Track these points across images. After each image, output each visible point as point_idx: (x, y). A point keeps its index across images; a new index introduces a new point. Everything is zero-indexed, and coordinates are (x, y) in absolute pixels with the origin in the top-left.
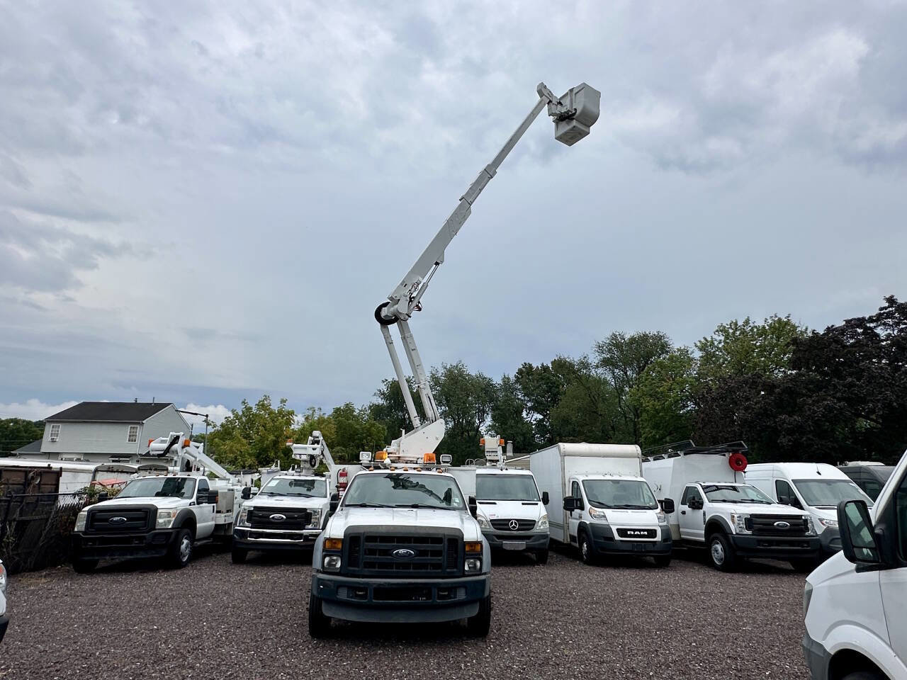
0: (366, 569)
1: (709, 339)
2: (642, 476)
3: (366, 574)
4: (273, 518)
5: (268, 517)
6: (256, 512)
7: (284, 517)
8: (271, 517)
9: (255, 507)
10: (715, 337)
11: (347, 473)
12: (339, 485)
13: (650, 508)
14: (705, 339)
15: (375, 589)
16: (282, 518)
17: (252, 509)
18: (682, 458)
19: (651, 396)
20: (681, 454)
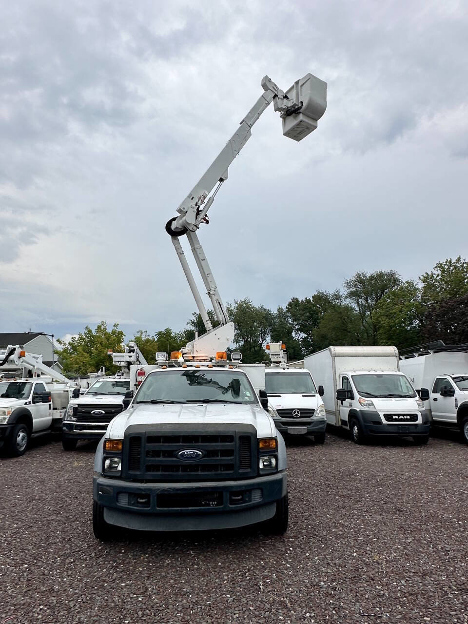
0: (148, 473)
1: (430, 274)
2: (399, 371)
3: (148, 478)
4: (94, 413)
5: (90, 413)
6: (80, 409)
7: (104, 412)
8: (92, 412)
9: (79, 405)
10: (435, 272)
11: (144, 373)
12: (137, 383)
13: (410, 397)
14: (427, 274)
15: (158, 495)
16: (102, 413)
17: (77, 406)
18: (432, 355)
19: (387, 316)
20: (432, 352)
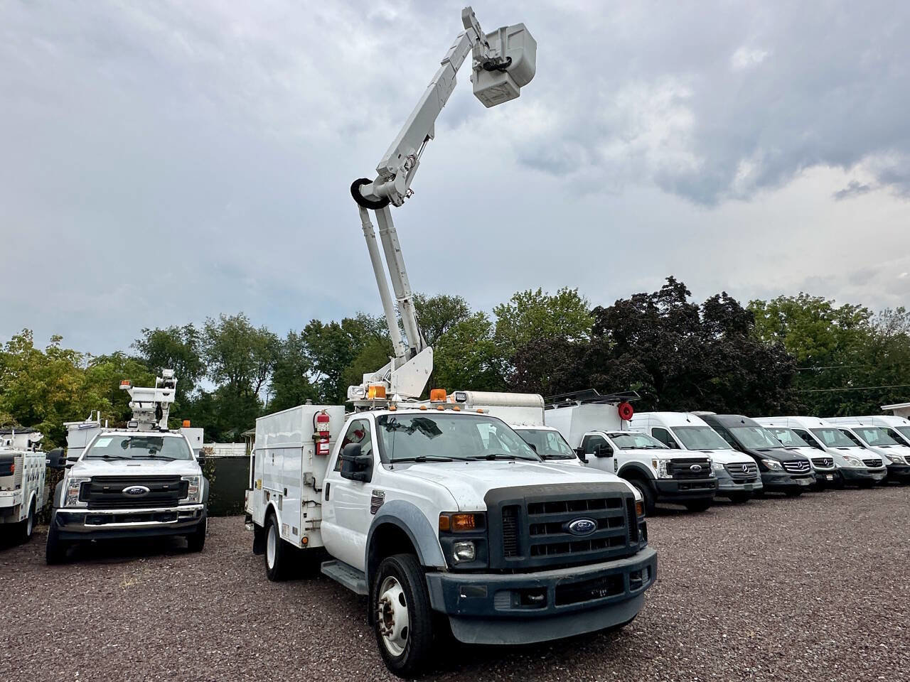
1: (506, 306)
2: (544, 425)
3: (535, 565)
4: (128, 492)
5: (120, 491)
7: (147, 489)
8: (125, 490)
9: (93, 478)
10: (511, 304)
11: (328, 417)
12: (318, 434)
13: (570, 458)
14: (502, 306)
15: (558, 588)
16: (144, 491)
17: (89, 480)
18: (579, 406)
19: (453, 356)
20: (579, 403)
